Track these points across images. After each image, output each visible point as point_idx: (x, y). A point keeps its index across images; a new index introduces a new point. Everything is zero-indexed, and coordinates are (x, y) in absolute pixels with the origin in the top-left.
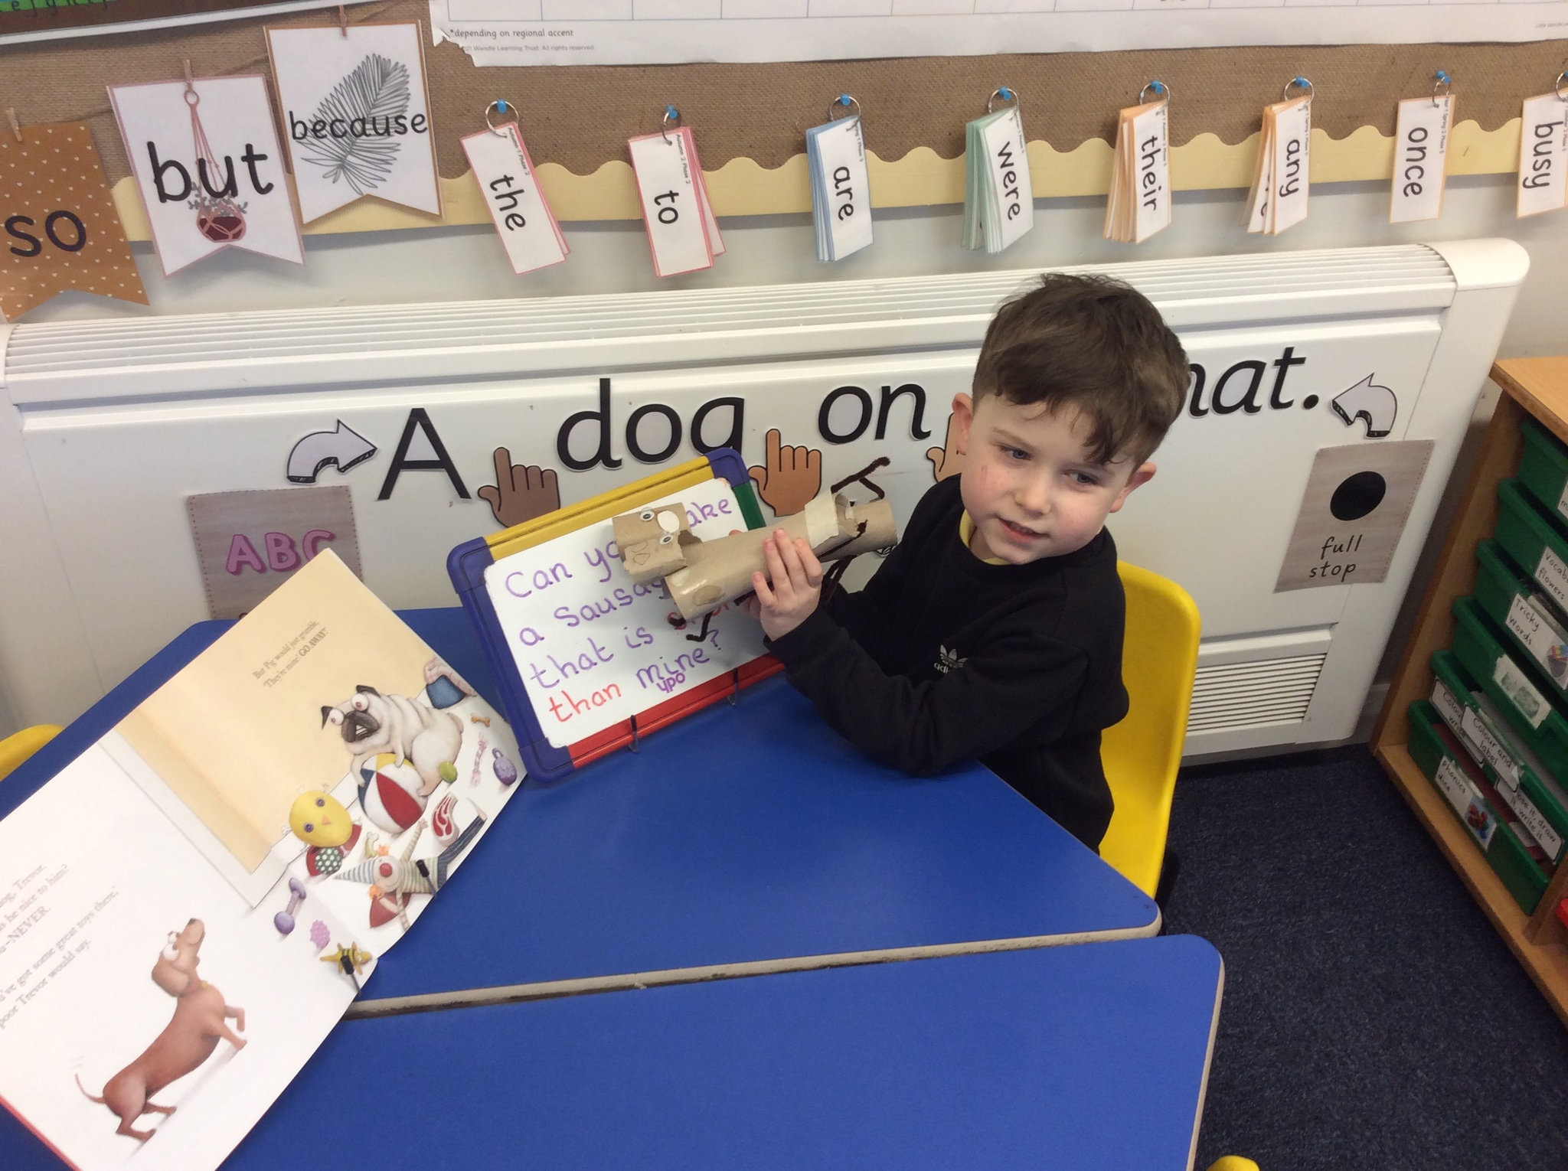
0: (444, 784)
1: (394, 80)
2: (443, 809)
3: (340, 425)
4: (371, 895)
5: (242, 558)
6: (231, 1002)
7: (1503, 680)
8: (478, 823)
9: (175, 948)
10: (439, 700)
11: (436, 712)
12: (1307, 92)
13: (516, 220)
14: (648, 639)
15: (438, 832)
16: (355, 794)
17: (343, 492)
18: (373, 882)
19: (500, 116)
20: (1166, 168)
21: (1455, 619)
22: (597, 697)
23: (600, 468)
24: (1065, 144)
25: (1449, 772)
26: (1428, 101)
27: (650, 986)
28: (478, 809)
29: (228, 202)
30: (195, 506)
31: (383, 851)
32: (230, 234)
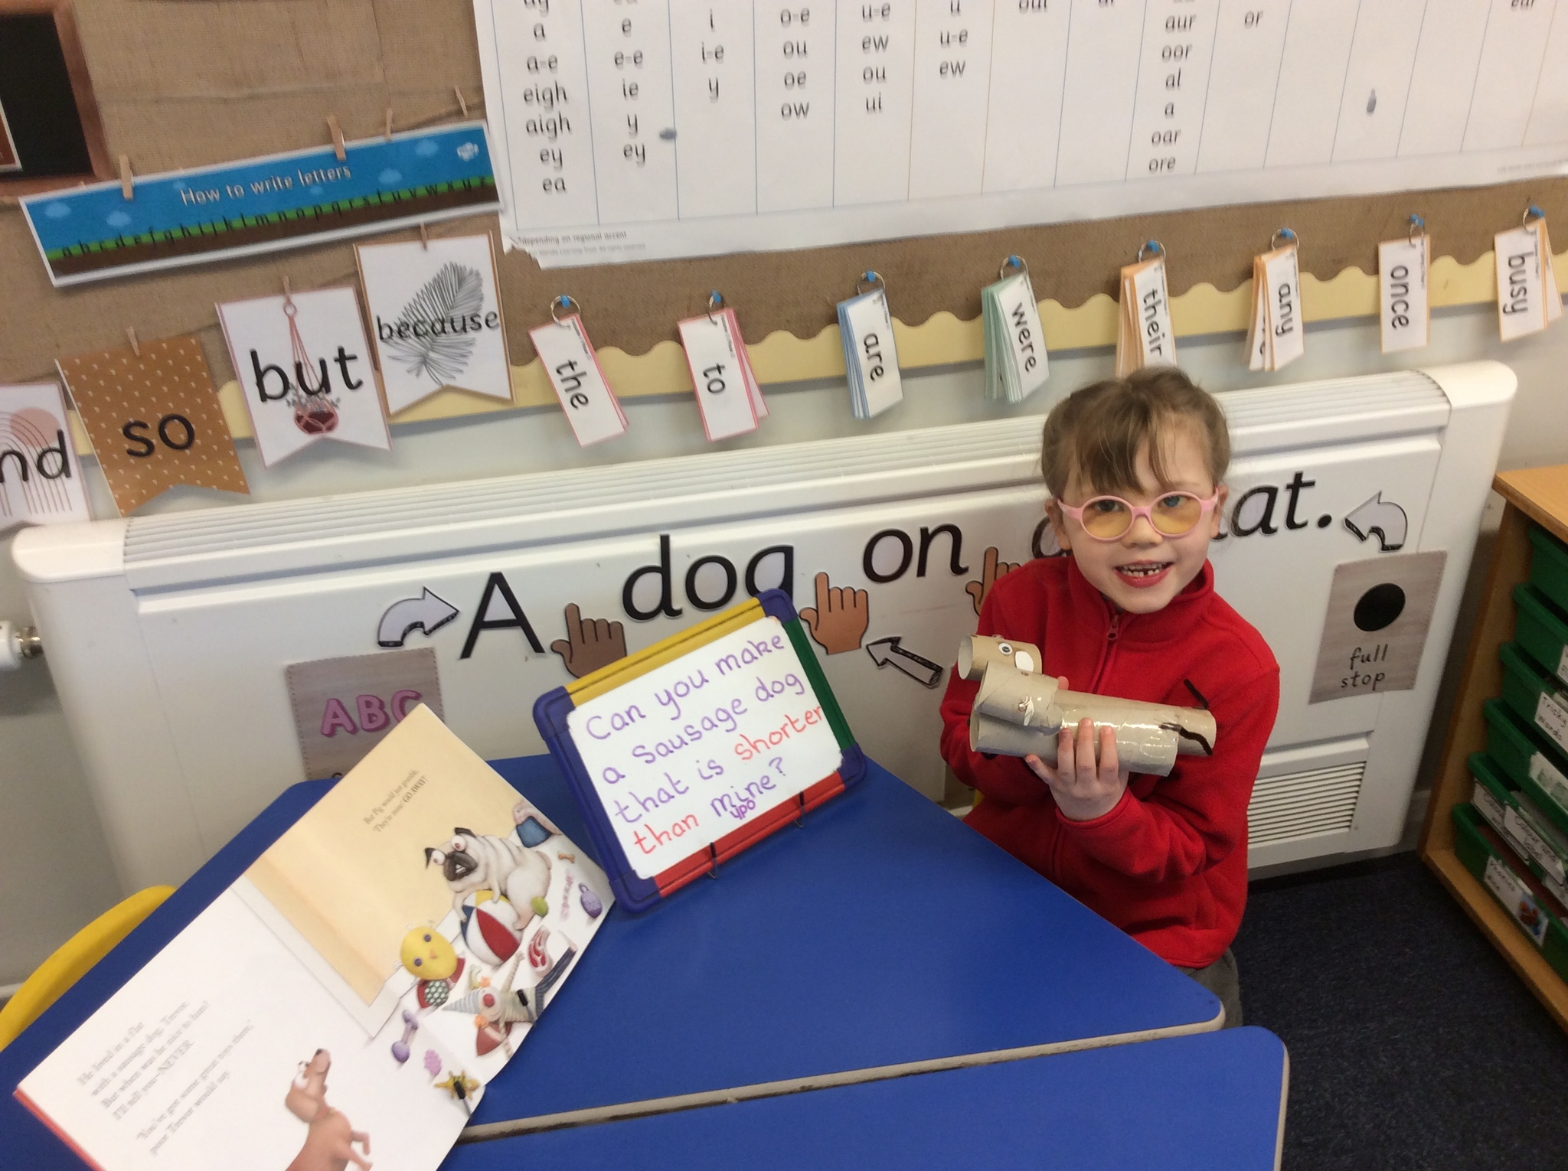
0: (537, 918)
1: (470, 284)
2: (538, 941)
3: (426, 592)
4: (476, 1024)
5: (336, 721)
6: (357, 1127)
7: (1539, 778)
8: (569, 954)
9: (305, 1076)
10: (528, 839)
11: (526, 849)
12: (1292, 241)
13: (580, 400)
14: (718, 770)
15: (534, 963)
16: (458, 929)
17: (428, 654)
18: (478, 1011)
19: (563, 310)
20: (1169, 317)
21: (1487, 722)
22: (677, 828)
23: (662, 617)
24: (1072, 300)
25: (1497, 871)
26: (1407, 242)
27: (741, 1100)
28: (569, 941)
29: (324, 399)
30: (294, 675)
31: (486, 983)
32: (324, 427)
